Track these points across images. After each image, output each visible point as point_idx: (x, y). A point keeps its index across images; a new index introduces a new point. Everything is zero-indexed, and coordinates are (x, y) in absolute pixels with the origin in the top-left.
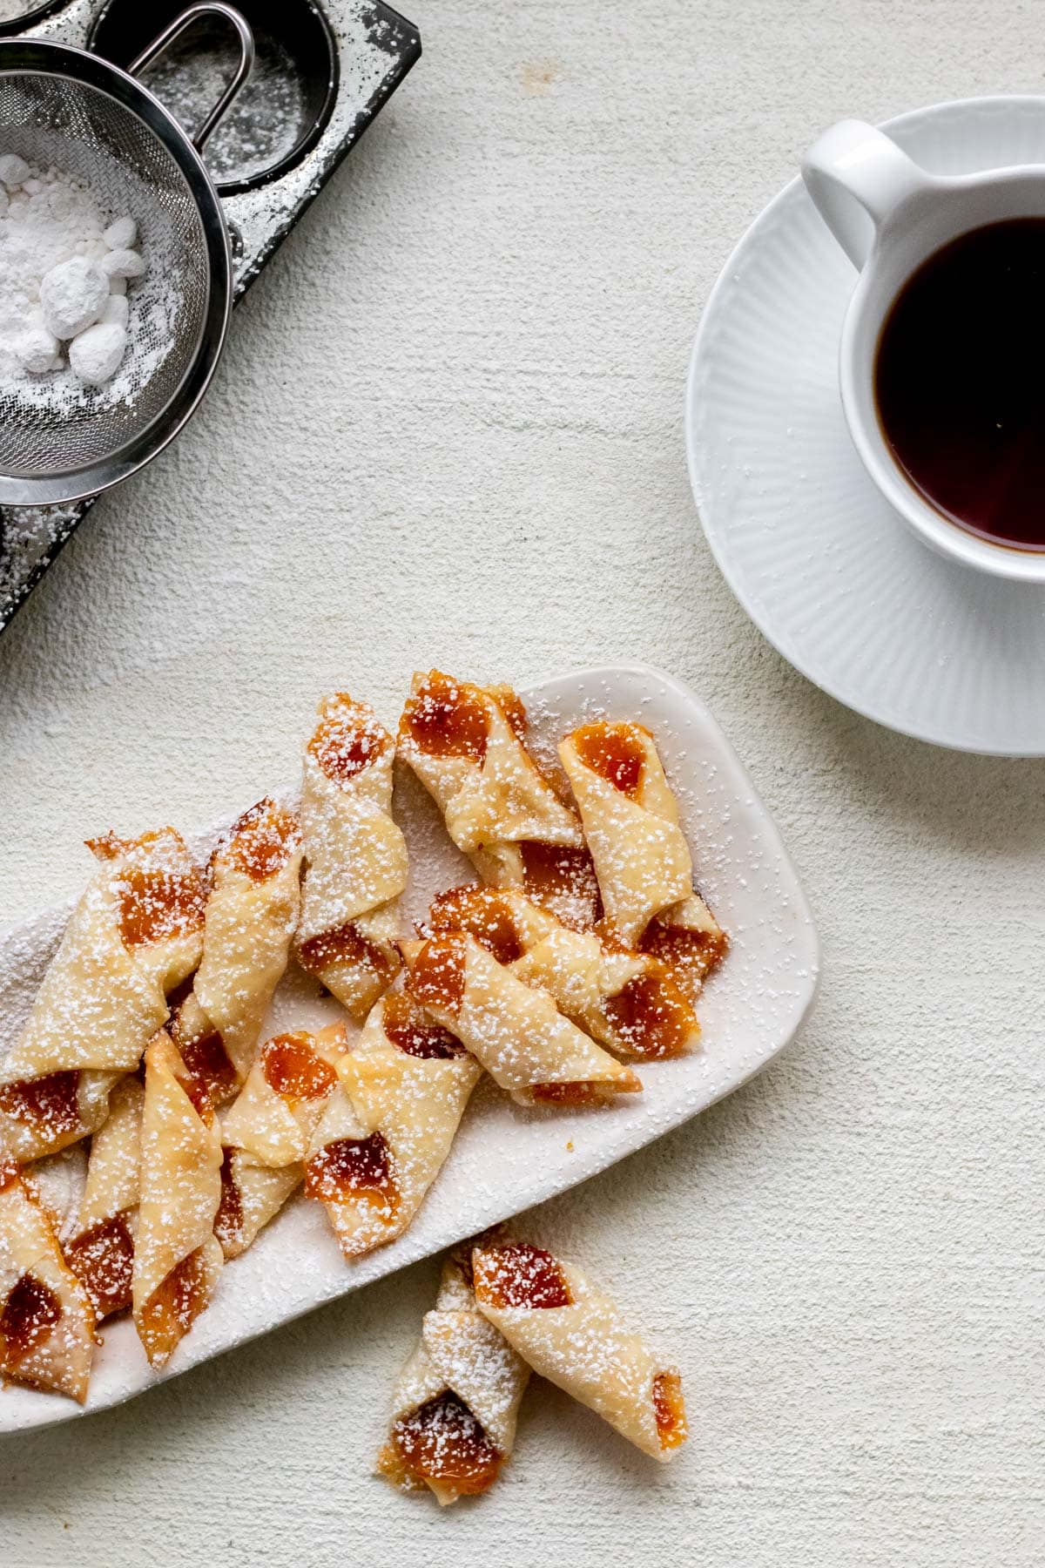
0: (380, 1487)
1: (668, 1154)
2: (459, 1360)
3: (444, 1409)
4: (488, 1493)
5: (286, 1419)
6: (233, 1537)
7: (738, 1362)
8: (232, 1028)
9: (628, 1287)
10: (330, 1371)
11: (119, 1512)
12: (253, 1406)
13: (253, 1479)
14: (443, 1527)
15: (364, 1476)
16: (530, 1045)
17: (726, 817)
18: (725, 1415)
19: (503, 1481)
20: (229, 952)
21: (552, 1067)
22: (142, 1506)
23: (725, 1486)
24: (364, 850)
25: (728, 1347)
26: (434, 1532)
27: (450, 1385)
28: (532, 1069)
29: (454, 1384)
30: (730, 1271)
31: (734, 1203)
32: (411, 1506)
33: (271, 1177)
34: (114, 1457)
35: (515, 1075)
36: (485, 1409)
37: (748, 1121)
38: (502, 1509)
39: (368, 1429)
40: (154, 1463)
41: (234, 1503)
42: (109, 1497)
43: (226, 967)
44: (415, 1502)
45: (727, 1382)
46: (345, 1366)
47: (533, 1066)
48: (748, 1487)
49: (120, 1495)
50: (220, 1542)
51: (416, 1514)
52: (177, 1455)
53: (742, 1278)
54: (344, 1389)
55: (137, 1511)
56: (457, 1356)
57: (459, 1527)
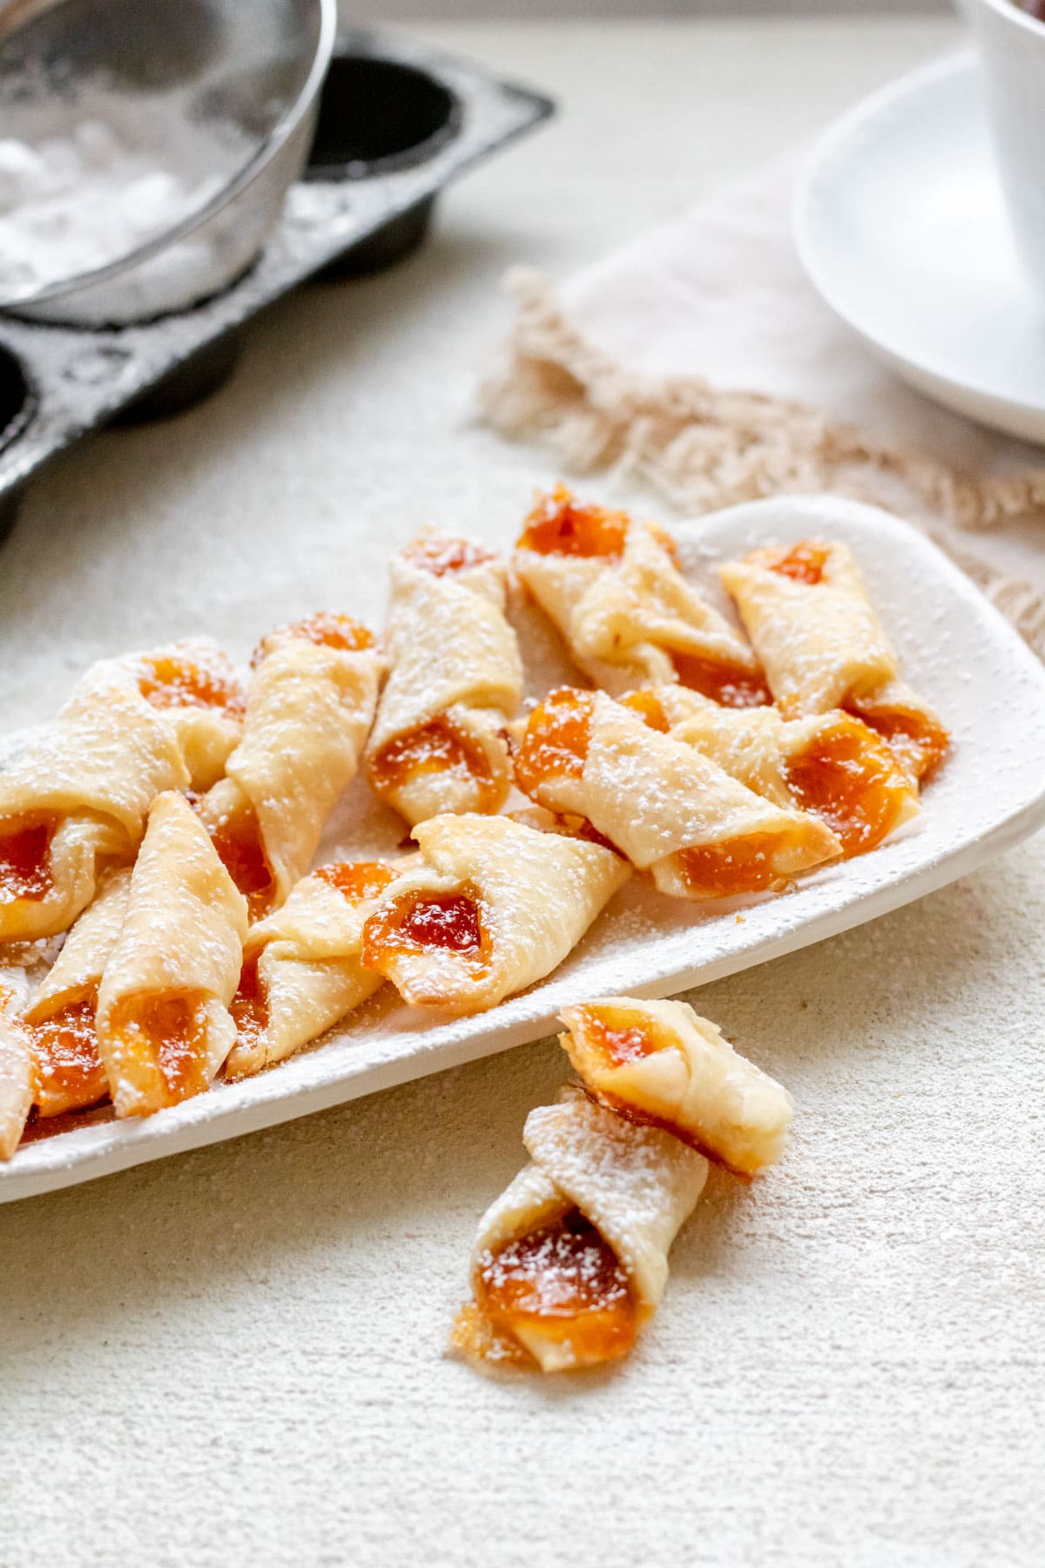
0: (452, 1370)
1: (883, 1013)
2: (577, 1155)
3: (555, 1243)
4: (620, 1375)
5: (316, 1297)
6: (219, 1433)
7: (1001, 1224)
8: (272, 801)
9: (832, 1146)
10: (385, 1243)
11: (46, 1405)
12: (265, 1282)
13: (258, 1365)
14: (549, 1417)
15: (429, 1360)
16: (682, 787)
17: (940, 612)
18: (984, 1283)
19: (645, 1363)
20: (276, 704)
21: (712, 818)
22: (83, 1398)
23: (992, 1362)
24: (465, 628)
25: (983, 1209)
26: (535, 1423)
27: (562, 1183)
28: (686, 819)
29: (569, 1180)
30: (980, 1128)
31: (981, 1059)
32: (499, 1394)
33: (314, 971)
34: (48, 1343)
35: (664, 828)
36: (615, 1212)
37: (994, 979)
38: (644, 1395)
39: (438, 1305)
40: (109, 1349)
41: (225, 1393)
42: (34, 1388)
43: (271, 723)
44: (507, 1387)
45: (985, 1245)
46: (408, 1236)
47: (687, 815)
48: (1028, 1364)
49: (50, 1386)
50: (199, 1439)
51: (508, 1401)
52: (145, 1339)
53: (999, 1134)
54: (405, 1260)
55: (75, 1404)
56: (573, 1150)
57: (573, 1417)
